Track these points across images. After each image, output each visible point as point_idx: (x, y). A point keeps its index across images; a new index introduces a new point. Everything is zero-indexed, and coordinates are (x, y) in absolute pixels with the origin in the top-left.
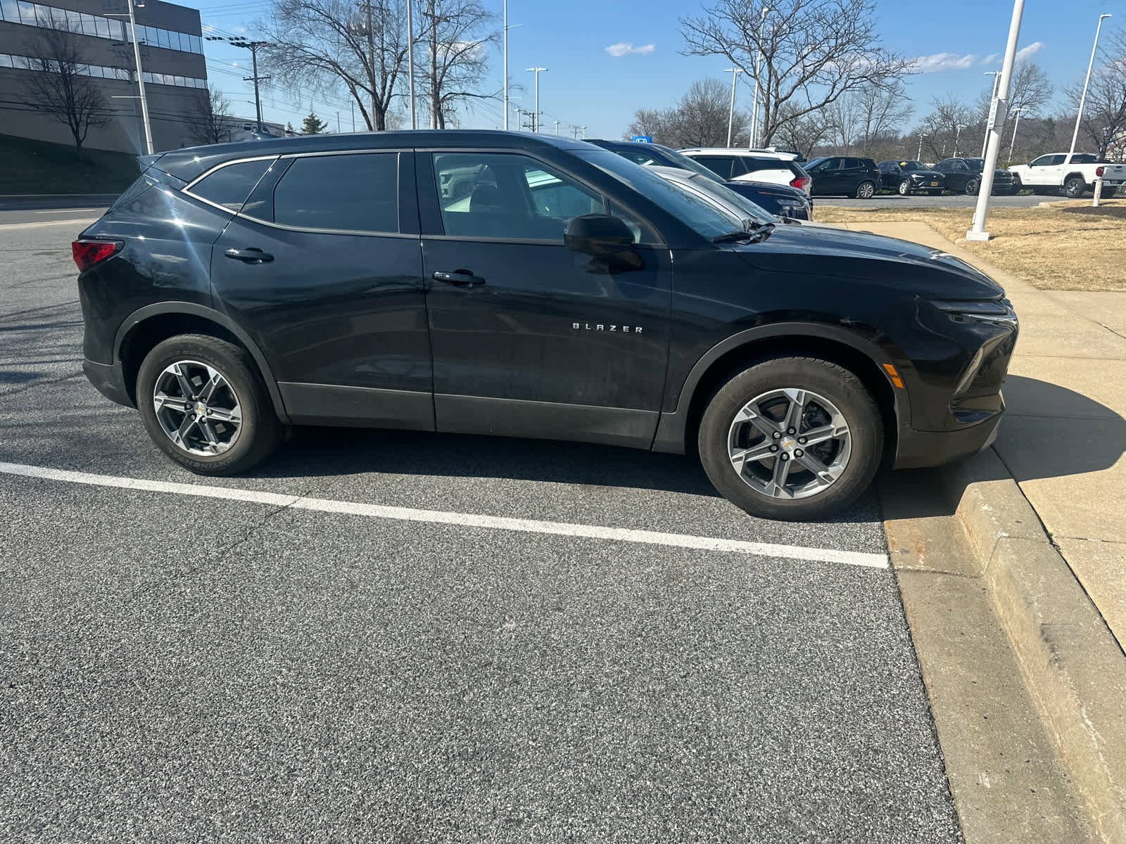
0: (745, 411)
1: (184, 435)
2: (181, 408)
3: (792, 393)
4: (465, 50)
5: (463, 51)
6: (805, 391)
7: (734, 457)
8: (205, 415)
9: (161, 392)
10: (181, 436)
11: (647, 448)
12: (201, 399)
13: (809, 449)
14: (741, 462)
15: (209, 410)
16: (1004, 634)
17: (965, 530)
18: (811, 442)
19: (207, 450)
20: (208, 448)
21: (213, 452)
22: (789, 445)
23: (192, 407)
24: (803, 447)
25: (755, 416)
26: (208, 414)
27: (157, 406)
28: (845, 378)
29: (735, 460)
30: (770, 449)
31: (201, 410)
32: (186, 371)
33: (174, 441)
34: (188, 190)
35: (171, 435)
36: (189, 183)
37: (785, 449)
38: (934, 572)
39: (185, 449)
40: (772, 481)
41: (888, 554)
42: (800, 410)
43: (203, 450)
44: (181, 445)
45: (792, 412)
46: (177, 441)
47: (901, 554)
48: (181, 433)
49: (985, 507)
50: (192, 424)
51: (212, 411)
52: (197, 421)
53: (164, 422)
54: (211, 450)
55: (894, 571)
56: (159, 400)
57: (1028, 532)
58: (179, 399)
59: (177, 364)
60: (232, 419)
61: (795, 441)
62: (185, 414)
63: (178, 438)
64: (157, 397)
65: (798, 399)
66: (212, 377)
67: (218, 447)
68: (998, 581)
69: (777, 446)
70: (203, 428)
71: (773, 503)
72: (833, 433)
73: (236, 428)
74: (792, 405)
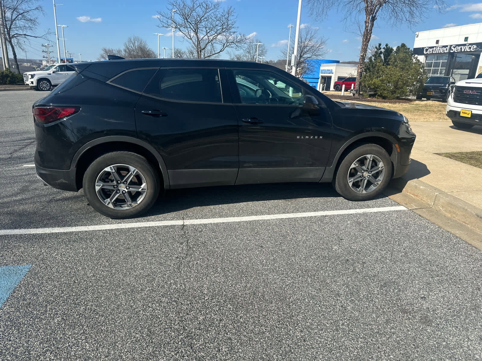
0: (354, 164)
1: (112, 201)
2: (112, 188)
3: (369, 156)
4: (23, 13)
5: (22, 13)
6: (372, 155)
7: (350, 181)
8: (125, 189)
9: (100, 181)
10: (111, 202)
11: (318, 181)
12: (123, 183)
13: (372, 175)
14: (352, 182)
15: (127, 187)
16: (456, 221)
18: (373, 173)
19: (125, 207)
20: (126, 205)
21: (130, 207)
22: (366, 174)
23: (117, 186)
24: (370, 175)
25: (357, 165)
26: (127, 189)
27: (97, 188)
28: (383, 151)
29: (350, 182)
30: (360, 177)
31: (123, 188)
32: (116, 169)
33: (106, 205)
34: (111, 82)
35: (104, 202)
36: (110, 79)
37: (365, 176)
38: (420, 208)
39: (113, 207)
40: (360, 187)
41: (402, 205)
42: (371, 162)
43: (122, 207)
44: (111, 206)
45: (369, 163)
46: (108, 204)
47: (406, 205)
48: (111, 200)
49: (421, 187)
50: (118, 195)
51: (130, 188)
52: (121, 193)
53: (100, 196)
54: (128, 206)
55: (410, 210)
56: (99, 186)
57: (441, 192)
58: (110, 183)
59: (112, 166)
60: (142, 190)
61: (367, 173)
62: (114, 190)
63: (109, 203)
64: (97, 184)
65: (371, 158)
66: (132, 171)
67: (132, 204)
68: (443, 207)
69: (362, 175)
70: (124, 196)
71: (361, 195)
72: (380, 169)
73: (143, 194)
74: (368, 160)
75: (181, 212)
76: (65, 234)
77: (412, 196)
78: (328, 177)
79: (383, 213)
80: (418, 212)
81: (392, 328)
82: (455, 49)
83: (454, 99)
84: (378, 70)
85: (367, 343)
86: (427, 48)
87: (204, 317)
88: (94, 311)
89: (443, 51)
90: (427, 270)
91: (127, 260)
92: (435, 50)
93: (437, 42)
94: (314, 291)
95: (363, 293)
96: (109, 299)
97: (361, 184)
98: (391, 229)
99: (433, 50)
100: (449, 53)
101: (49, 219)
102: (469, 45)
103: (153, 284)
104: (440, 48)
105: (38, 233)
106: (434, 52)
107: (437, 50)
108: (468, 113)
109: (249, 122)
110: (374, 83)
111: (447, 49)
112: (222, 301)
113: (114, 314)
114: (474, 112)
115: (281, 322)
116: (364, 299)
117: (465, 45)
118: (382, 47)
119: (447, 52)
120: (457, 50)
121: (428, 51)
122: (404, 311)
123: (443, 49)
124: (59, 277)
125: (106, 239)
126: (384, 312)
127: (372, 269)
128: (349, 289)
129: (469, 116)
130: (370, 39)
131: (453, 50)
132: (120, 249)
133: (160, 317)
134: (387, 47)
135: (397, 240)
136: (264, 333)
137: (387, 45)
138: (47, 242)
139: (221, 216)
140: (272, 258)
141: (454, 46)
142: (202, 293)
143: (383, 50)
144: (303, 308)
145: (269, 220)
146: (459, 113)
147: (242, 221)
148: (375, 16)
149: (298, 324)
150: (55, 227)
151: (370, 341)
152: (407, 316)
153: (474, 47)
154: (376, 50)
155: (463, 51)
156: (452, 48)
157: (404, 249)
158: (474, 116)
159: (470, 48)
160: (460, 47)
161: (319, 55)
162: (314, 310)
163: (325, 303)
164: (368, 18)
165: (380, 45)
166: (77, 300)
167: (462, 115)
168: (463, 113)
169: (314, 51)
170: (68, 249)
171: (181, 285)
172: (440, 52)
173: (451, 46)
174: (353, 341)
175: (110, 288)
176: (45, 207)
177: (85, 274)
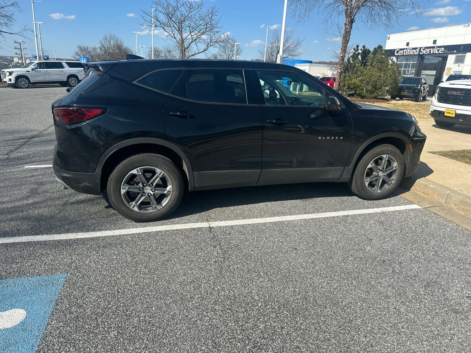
0: (371, 164)
2: (137, 191)
3: (384, 156)
6: (388, 155)
7: (366, 180)
8: (151, 192)
9: (126, 184)
10: (136, 205)
11: (336, 181)
12: (149, 186)
13: (387, 175)
14: (369, 182)
15: (153, 190)
17: (422, 194)
18: (387, 172)
20: (151, 208)
22: (381, 174)
23: (143, 189)
24: (385, 174)
25: (374, 165)
27: (123, 191)
28: (398, 151)
29: (366, 182)
30: (376, 176)
31: (149, 190)
32: (143, 172)
33: (131, 208)
34: (137, 82)
35: (129, 205)
36: (136, 79)
37: (380, 175)
38: (433, 207)
39: (138, 211)
40: (376, 187)
41: (415, 204)
42: (386, 161)
43: (147, 210)
44: (136, 209)
45: (384, 163)
46: (133, 208)
47: (418, 203)
48: (136, 203)
49: (431, 186)
50: (143, 198)
51: (155, 190)
52: (147, 196)
53: (125, 199)
54: (153, 209)
55: (424, 208)
56: (125, 188)
57: (452, 191)
58: (135, 186)
59: (138, 168)
60: (167, 192)
61: (382, 172)
62: (140, 193)
63: (134, 206)
64: (123, 187)
65: (386, 158)
66: (159, 173)
67: (158, 207)
68: (455, 205)
69: (378, 175)
70: (150, 199)
71: (376, 195)
72: (394, 168)
73: (168, 196)
74: (384, 160)
75: (203, 213)
76: (92, 239)
77: (421, 195)
78: (346, 177)
79: (400, 212)
80: (432, 210)
81: (450, 329)
82: (425, 51)
83: (438, 99)
84: (357, 70)
85: (432, 345)
86: (398, 50)
87: (264, 325)
88: (149, 323)
89: (413, 53)
90: (462, 269)
91: (166, 265)
92: (406, 52)
93: (408, 44)
94: (363, 294)
95: (411, 295)
96: (161, 309)
97: (377, 183)
98: (414, 228)
99: (404, 52)
100: (419, 55)
101: (69, 224)
102: (437, 48)
103: (200, 291)
104: (410, 50)
105: (62, 239)
106: (404, 54)
107: (408, 52)
108: (452, 113)
109: (274, 123)
110: (354, 83)
111: (417, 51)
112: (276, 307)
113: (171, 325)
114: (458, 112)
115: (342, 328)
116: (413, 300)
117: (433, 47)
118: (359, 48)
119: (417, 53)
120: (426, 52)
121: (399, 53)
122: (456, 312)
123: (413, 51)
124: (100, 286)
125: (136, 244)
126: (436, 313)
127: (410, 270)
128: (395, 290)
129: (454, 116)
130: (349, 40)
131: (422, 52)
132: (154, 254)
133: (219, 326)
134: (364, 49)
135: (423, 238)
136: (329, 340)
137: (364, 47)
138: (75, 248)
139: (244, 218)
140: (310, 260)
141: (424, 48)
142: (253, 299)
143: (360, 51)
144: (358, 312)
145: (293, 221)
146: (443, 113)
147: (266, 222)
148: (353, 19)
149: (359, 329)
150: (78, 232)
151: (434, 343)
152: (460, 316)
153: (442, 49)
154: (354, 51)
155: (432, 53)
156: (422, 50)
157: (433, 248)
158: (458, 116)
159: (438, 50)
160: (429, 49)
161: (295, 55)
162: (370, 313)
163: (378, 306)
164: (347, 20)
165: (358, 46)
166: (127, 311)
167: (446, 114)
168: (447, 112)
169: (290, 51)
170: (99, 255)
171: (230, 292)
172: (410, 54)
173: (421, 48)
174: (419, 345)
175: (158, 297)
176: (62, 210)
177: (127, 282)
